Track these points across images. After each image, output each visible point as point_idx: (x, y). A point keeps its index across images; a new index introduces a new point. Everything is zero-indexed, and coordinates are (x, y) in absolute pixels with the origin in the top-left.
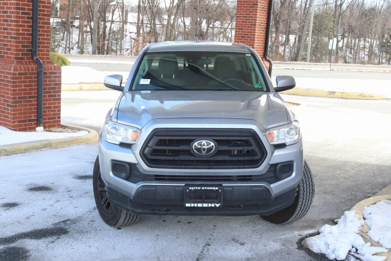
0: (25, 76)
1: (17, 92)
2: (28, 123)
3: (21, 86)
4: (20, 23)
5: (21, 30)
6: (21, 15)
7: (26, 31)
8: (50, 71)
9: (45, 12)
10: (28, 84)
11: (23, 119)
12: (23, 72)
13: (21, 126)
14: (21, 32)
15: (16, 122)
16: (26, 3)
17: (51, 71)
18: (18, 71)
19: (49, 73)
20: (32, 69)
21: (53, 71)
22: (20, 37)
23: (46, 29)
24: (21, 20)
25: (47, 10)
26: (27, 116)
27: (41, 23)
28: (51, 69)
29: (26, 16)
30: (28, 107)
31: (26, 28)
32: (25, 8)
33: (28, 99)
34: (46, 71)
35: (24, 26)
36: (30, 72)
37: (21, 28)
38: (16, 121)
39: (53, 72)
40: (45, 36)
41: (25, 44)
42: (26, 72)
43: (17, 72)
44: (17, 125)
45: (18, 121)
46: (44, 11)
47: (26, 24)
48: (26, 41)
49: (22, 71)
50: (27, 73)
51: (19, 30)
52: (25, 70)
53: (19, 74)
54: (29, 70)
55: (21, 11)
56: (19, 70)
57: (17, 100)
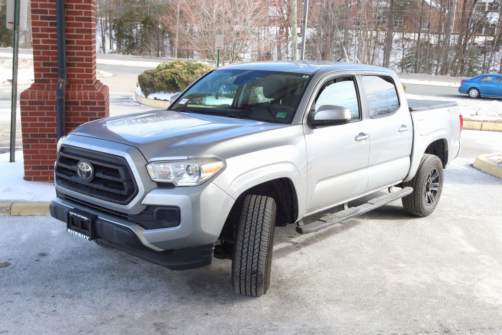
0: (40, 106)
1: (29, 127)
2: (49, 170)
3: (35, 119)
4: (39, 31)
5: (41, 41)
6: (39, 20)
7: (50, 43)
8: (83, 100)
9: (82, 15)
10: (46, 117)
11: (40, 165)
12: (37, 100)
13: (38, 173)
14: (41, 44)
15: (30, 168)
16: (48, 3)
17: (85, 100)
18: (28, 98)
19: (81, 102)
20: (52, 97)
21: (89, 100)
22: (40, 52)
23: (84, 40)
24: (40, 27)
25: (84, 12)
26: (47, 161)
27: (75, 31)
28: (86, 97)
29: (49, 21)
30: (48, 149)
31: (50, 38)
32: (47, 11)
33: (47, 138)
34: (77, 100)
35: (46, 36)
36: (49, 100)
37: (41, 39)
38: (31, 166)
39: (89, 102)
40: (83, 50)
41: (49, 61)
42: (42, 100)
43: (27, 100)
44: (32, 172)
45: (33, 166)
46: (80, 13)
47: (49, 33)
48: (50, 56)
49: (35, 99)
50: (44, 102)
51: (38, 42)
52: (40, 97)
53: (30, 103)
54: (46, 97)
55: (40, 15)
56: (30, 97)
57: (30, 138)
